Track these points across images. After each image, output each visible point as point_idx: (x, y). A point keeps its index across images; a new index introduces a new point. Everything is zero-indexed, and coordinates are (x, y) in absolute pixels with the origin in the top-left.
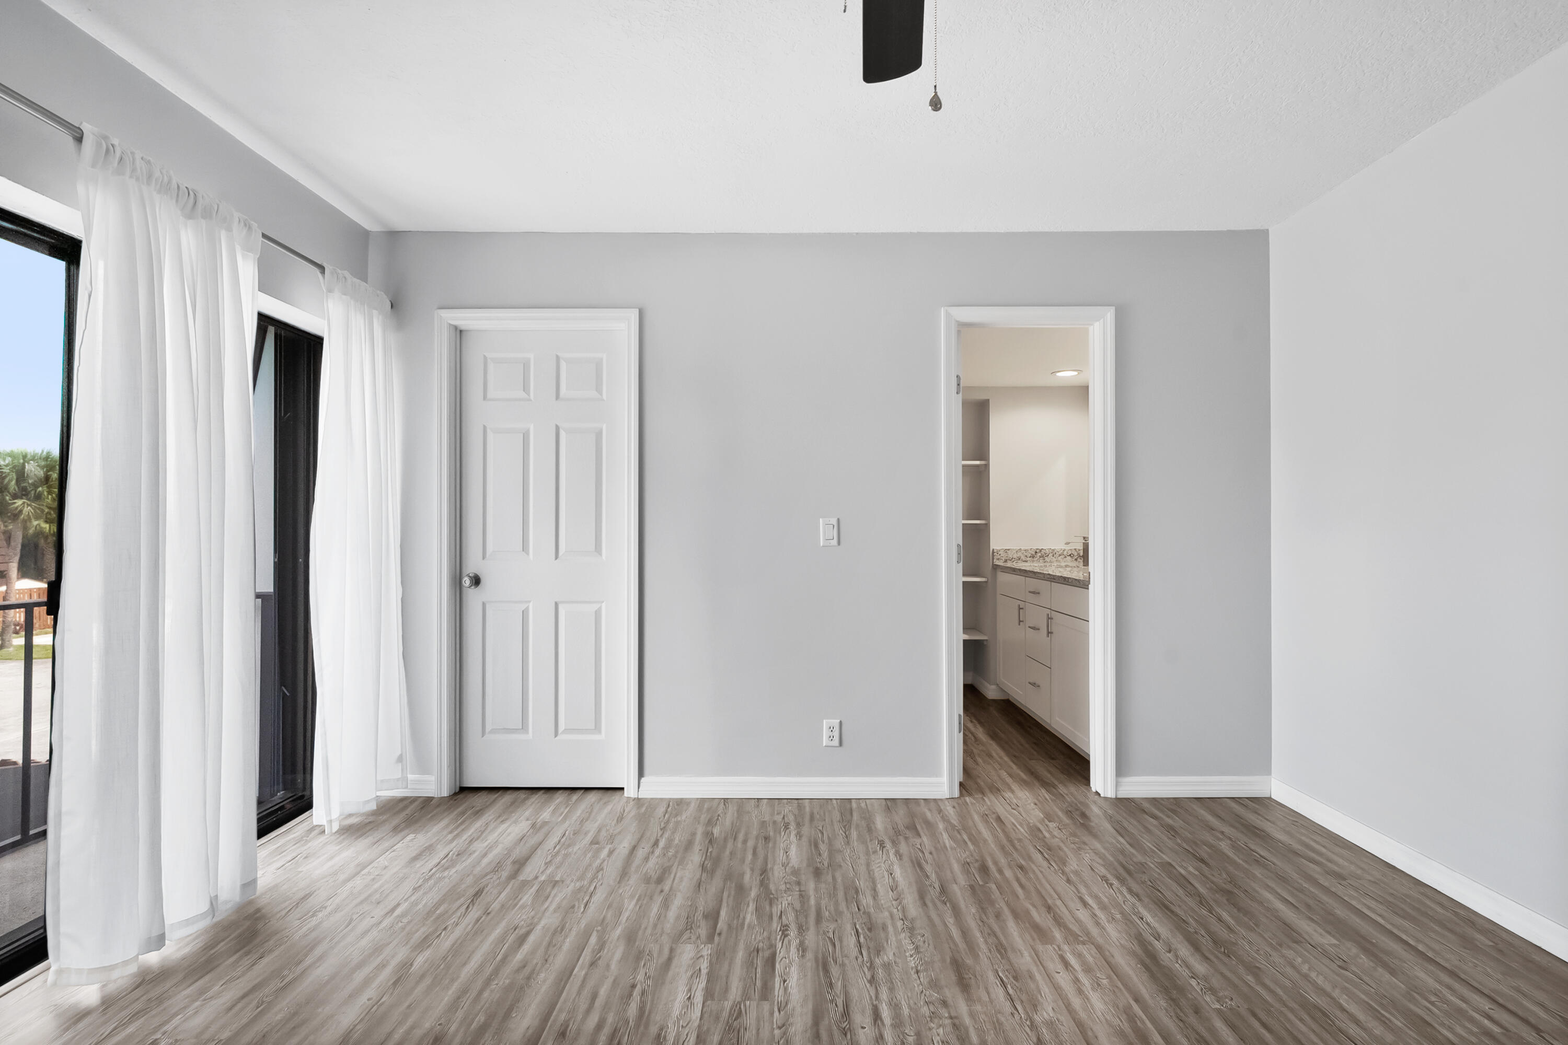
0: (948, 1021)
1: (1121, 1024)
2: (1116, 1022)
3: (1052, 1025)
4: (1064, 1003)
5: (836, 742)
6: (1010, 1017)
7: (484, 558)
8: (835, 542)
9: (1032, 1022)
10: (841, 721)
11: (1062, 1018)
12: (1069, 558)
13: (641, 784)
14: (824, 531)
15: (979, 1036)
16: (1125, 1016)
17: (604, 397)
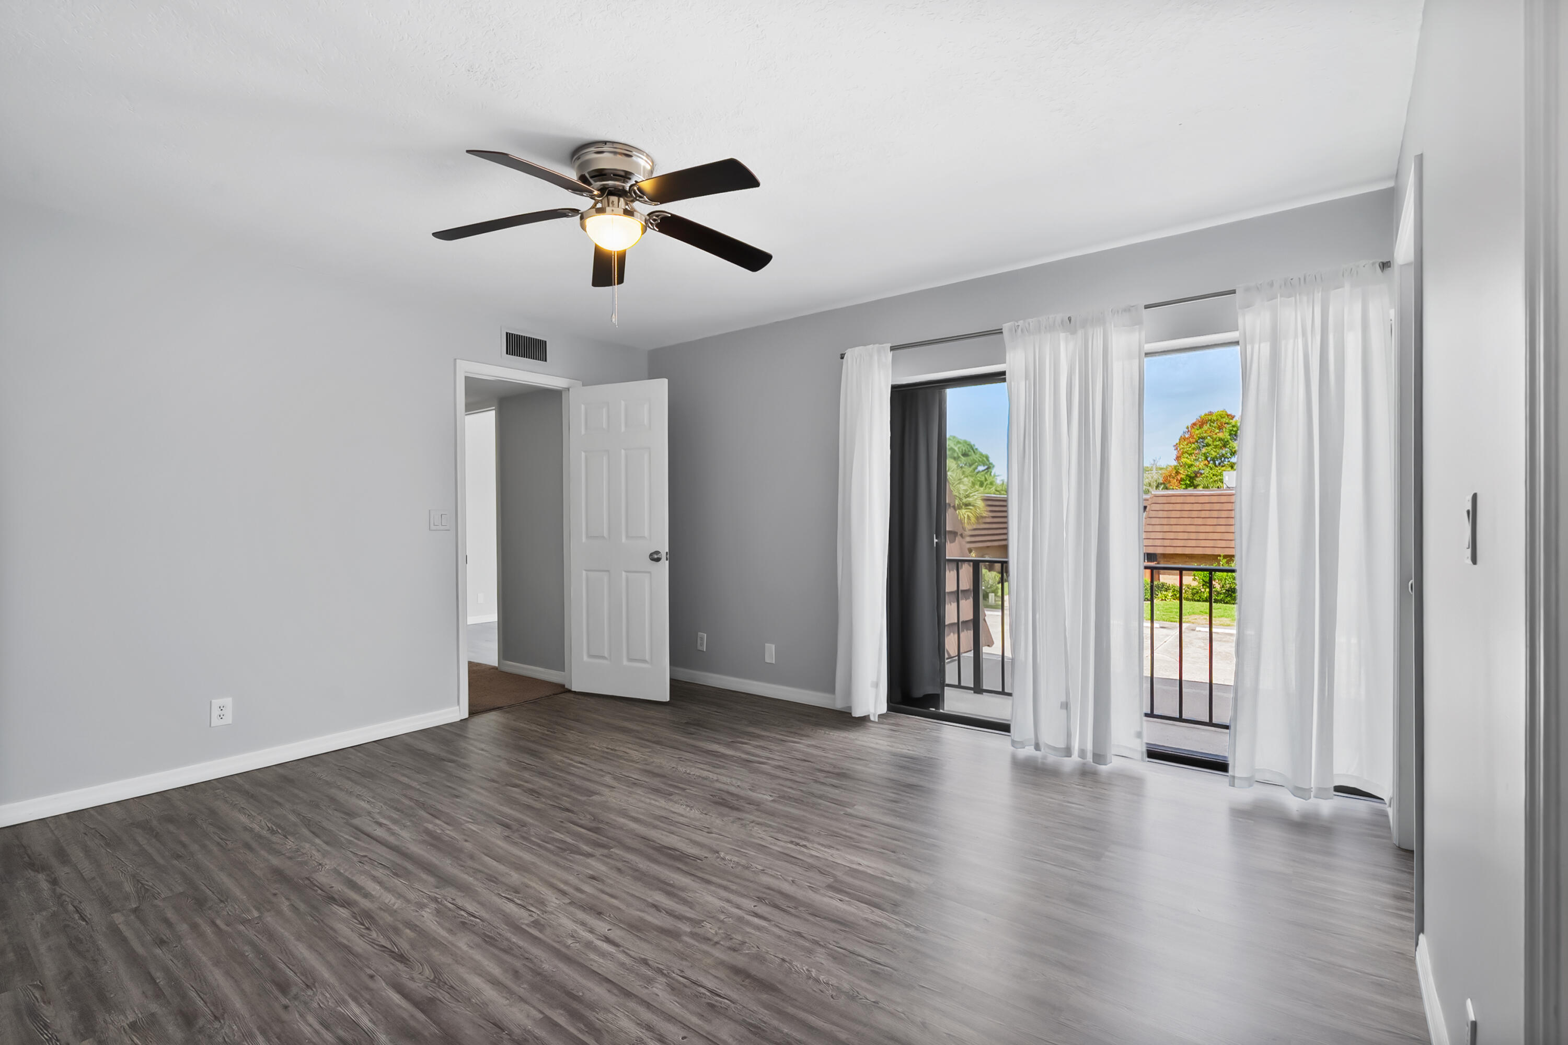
0: (716, 939)
1: (597, 1015)
2: (601, 1016)
3: (647, 981)
4: (655, 1007)
6: (681, 968)
9: (663, 974)
11: (646, 991)
15: (686, 942)
16: (598, 1026)
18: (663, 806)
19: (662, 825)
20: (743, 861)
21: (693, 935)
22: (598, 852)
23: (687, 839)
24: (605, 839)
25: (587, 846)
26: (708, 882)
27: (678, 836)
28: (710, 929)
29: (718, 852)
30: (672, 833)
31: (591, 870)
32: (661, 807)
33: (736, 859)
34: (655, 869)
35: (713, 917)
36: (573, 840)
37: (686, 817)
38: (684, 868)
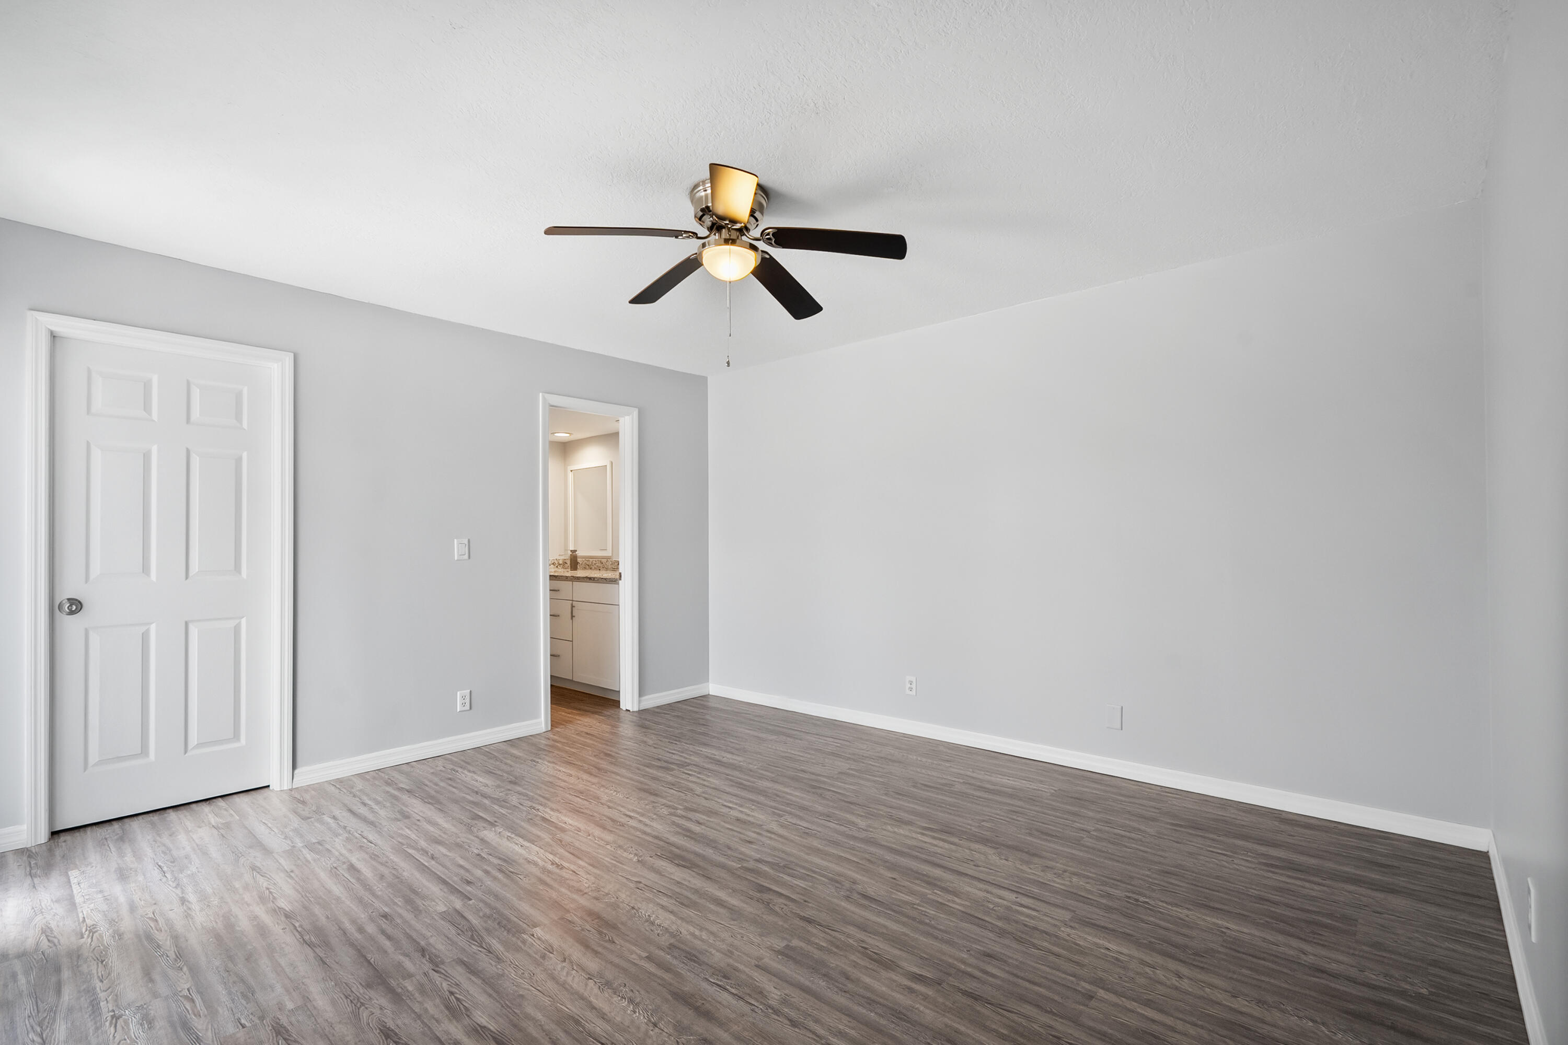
5: (467, 707)
7: (87, 581)
8: (466, 557)
10: (471, 691)
12: (552, 566)
13: (295, 776)
14: (458, 549)
17: (245, 425)
18: (684, 924)
19: (689, 894)
20: (619, 852)
21: (677, 809)
22: (751, 864)
23: (663, 875)
24: (748, 877)
25: (765, 871)
26: (656, 837)
27: (673, 880)
28: (665, 811)
29: (639, 861)
30: (678, 883)
31: (753, 848)
32: (687, 922)
33: (625, 854)
34: (698, 848)
35: (660, 816)
36: (782, 877)
37: (658, 904)
38: (674, 849)
